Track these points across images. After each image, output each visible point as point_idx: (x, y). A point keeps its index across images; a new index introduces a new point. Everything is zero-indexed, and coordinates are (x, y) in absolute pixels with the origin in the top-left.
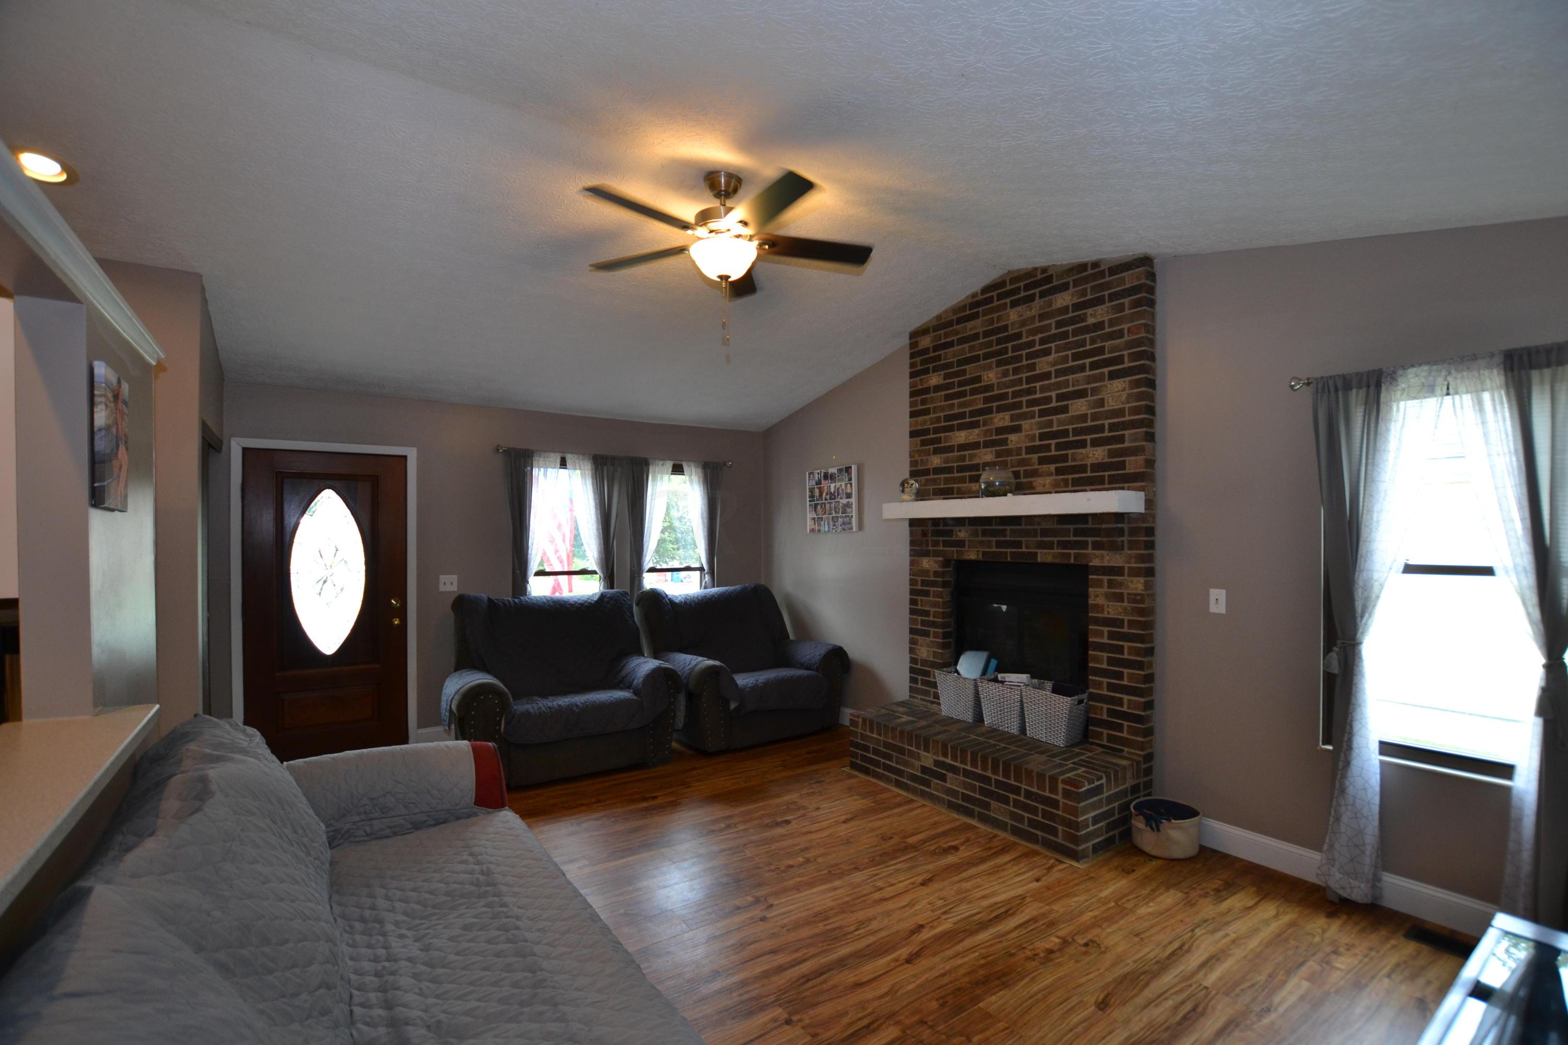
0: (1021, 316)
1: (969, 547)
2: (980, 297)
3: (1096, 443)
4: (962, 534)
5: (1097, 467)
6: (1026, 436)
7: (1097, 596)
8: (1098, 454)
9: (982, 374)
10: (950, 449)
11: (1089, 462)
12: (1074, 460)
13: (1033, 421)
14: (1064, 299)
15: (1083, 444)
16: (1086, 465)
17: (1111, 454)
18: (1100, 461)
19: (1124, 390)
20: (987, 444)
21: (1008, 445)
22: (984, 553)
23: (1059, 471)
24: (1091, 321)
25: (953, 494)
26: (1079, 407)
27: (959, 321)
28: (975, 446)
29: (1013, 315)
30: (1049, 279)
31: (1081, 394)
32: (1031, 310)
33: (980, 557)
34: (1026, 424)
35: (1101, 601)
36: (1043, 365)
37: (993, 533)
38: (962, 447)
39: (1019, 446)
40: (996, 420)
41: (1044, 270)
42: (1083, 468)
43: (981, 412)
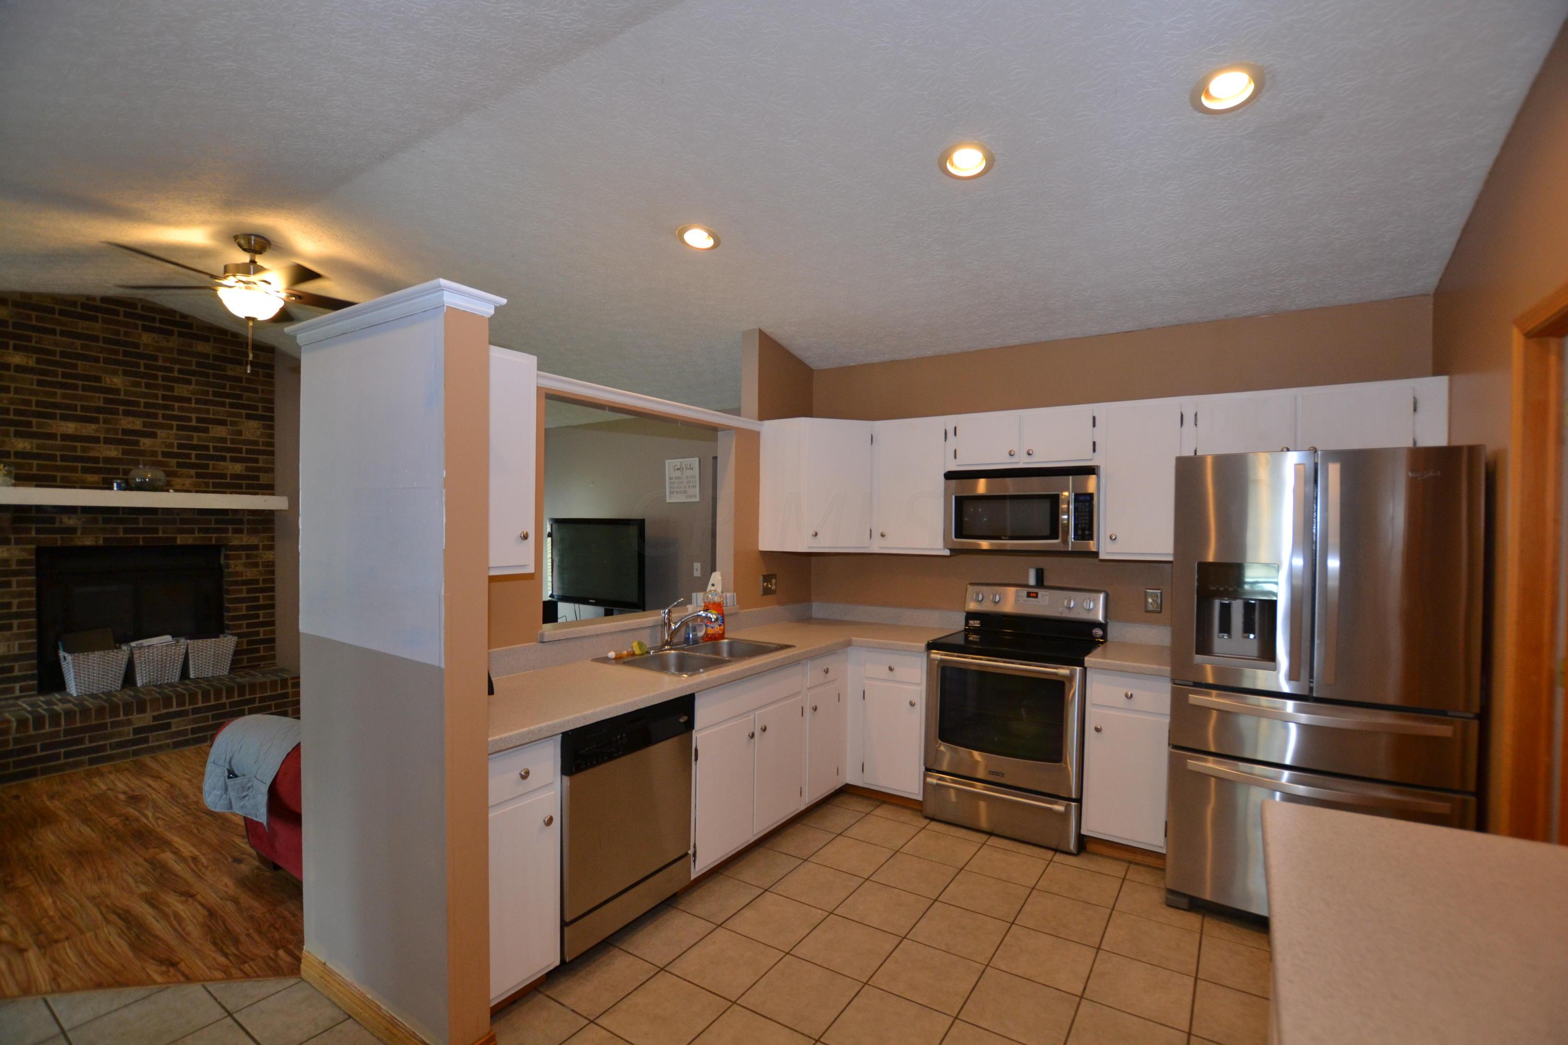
0: (158, 342)
1: (82, 534)
2: (98, 303)
3: (234, 460)
4: (70, 521)
5: (235, 476)
6: (162, 443)
7: (236, 566)
8: (238, 468)
9: (103, 376)
10: (52, 436)
11: (229, 472)
12: (214, 469)
13: (170, 432)
14: (202, 347)
15: (224, 459)
16: (226, 474)
17: (247, 469)
18: (238, 472)
19: (258, 428)
20: (108, 441)
21: (139, 446)
22: (105, 539)
23: (198, 475)
24: (230, 373)
25: (56, 481)
26: (219, 431)
27: (62, 313)
28: (96, 440)
29: (146, 338)
30: (190, 326)
31: (222, 423)
32: (168, 341)
33: (101, 542)
34: (161, 433)
35: (240, 569)
36: (181, 390)
37: (121, 521)
38: (65, 437)
39: (155, 449)
40: (122, 422)
41: (183, 316)
42: (223, 476)
43: (99, 410)
